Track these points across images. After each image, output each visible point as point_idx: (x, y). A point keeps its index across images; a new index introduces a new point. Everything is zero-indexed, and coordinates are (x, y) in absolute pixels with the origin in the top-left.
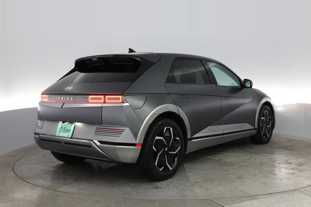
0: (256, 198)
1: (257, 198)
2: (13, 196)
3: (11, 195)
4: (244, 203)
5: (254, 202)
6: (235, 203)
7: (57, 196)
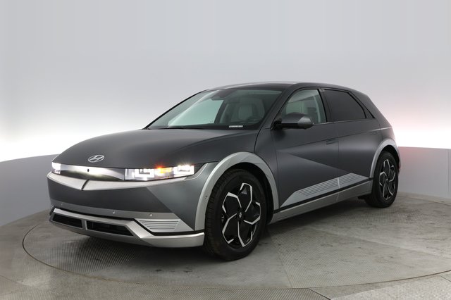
0: (377, 287)
1: (379, 287)
2: (23, 283)
3: (20, 282)
4: (359, 294)
5: (375, 293)
6: (347, 294)
7: (86, 283)
